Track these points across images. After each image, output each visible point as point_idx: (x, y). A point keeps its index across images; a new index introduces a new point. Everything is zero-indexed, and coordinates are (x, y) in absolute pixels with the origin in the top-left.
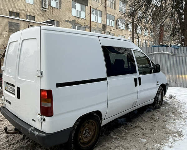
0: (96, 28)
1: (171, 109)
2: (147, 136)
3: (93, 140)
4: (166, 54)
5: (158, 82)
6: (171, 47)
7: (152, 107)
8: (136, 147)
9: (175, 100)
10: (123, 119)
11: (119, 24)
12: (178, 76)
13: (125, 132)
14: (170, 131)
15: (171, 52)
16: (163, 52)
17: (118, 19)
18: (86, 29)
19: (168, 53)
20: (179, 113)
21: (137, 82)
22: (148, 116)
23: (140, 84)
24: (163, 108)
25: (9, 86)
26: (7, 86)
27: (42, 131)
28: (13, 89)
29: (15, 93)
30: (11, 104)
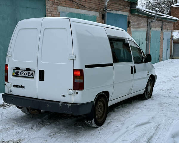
5: (148, 72)
21: (133, 70)
23: (135, 72)
25: (20, 71)
26: (16, 71)
27: (73, 103)
28: (29, 73)
29: (33, 77)
30: (24, 88)
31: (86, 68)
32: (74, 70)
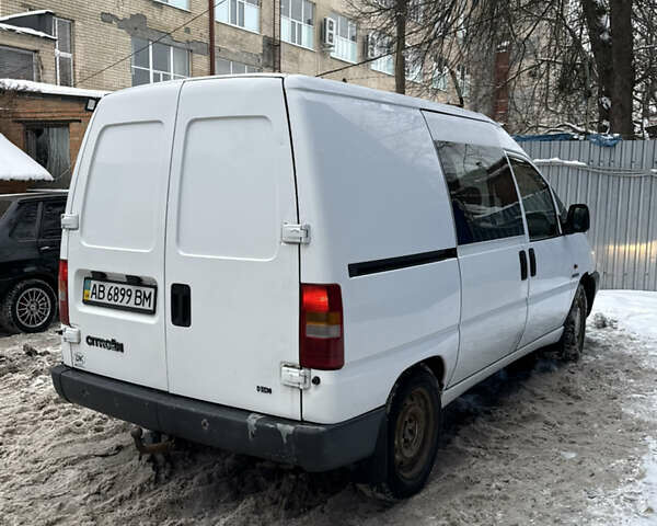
0: (236, 54)
1: (615, 360)
2: (573, 442)
3: (425, 456)
4: (569, 167)
5: (576, 266)
6: (587, 142)
7: (554, 354)
8: (555, 472)
9: (617, 333)
10: (470, 399)
11: (331, 41)
12: (611, 247)
13: (497, 436)
14: (640, 422)
15: (586, 159)
16: (556, 159)
17: (329, 19)
18: (196, 55)
19: (576, 162)
20: (646, 371)
21: (528, 266)
22: (549, 386)
23: (533, 273)
24: (588, 359)
25: (108, 286)
26: (95, 286)
27: (302, 422)
28: (139, 294)
29: (152, 308)
30: (122, 351)
31: (351, 276)
32: (303, 287)
